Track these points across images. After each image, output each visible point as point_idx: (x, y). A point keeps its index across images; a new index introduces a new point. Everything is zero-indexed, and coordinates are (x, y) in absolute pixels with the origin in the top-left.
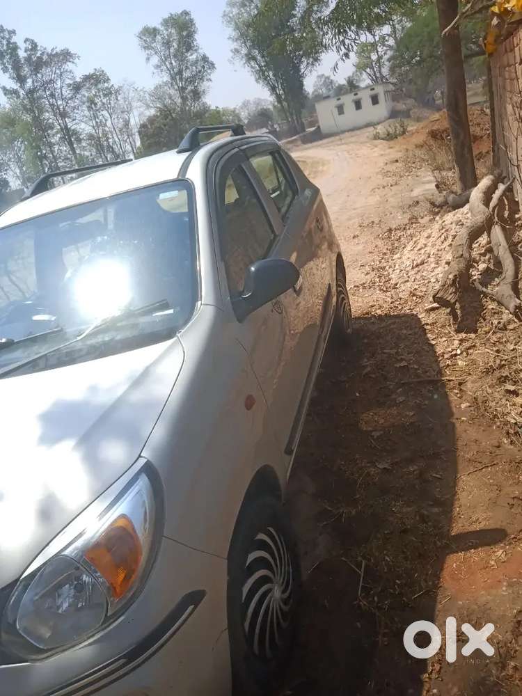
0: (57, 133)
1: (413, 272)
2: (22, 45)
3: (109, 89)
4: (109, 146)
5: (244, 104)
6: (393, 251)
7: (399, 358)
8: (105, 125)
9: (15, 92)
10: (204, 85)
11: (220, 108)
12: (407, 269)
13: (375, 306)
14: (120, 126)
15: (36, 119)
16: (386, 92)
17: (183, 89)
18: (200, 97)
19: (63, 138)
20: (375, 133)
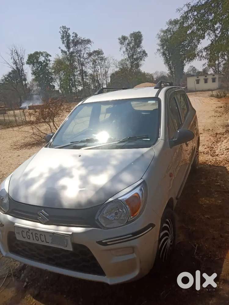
0: (78, 71)
1: (226, 151)
2: (72, 35)
3: (103, 57)
4: (97, 80)
5: (156, 72)
6: (217, 142)
7: (217, 181)
8: (98, 72)
9: (65, 52)
10: (142, 62)
11: (146, 72)
12: (224, 150)
13: (208, 161)
14: (103, 73)
15: (71, 64)
16: (219, 78)
17: (132, 63)
18: (139, 67)
19: (80, 74)
20: (212, 94)
